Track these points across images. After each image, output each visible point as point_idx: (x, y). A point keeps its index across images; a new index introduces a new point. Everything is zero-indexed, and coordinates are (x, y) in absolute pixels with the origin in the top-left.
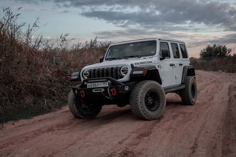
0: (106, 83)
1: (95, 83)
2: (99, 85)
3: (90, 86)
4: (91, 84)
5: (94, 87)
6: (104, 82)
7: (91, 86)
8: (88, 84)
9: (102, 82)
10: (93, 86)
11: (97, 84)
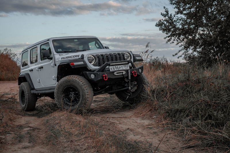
0: (127, 66)
1: (117, 66)
2: (121, 68)
3: (112, 69)
4: (113, 66)
5: (117, 70)
6: (125, 65)
7: (114, 69)
8: (110, 67)
9: (123, 65)
10: (115, 69)
11: (119, 66)
